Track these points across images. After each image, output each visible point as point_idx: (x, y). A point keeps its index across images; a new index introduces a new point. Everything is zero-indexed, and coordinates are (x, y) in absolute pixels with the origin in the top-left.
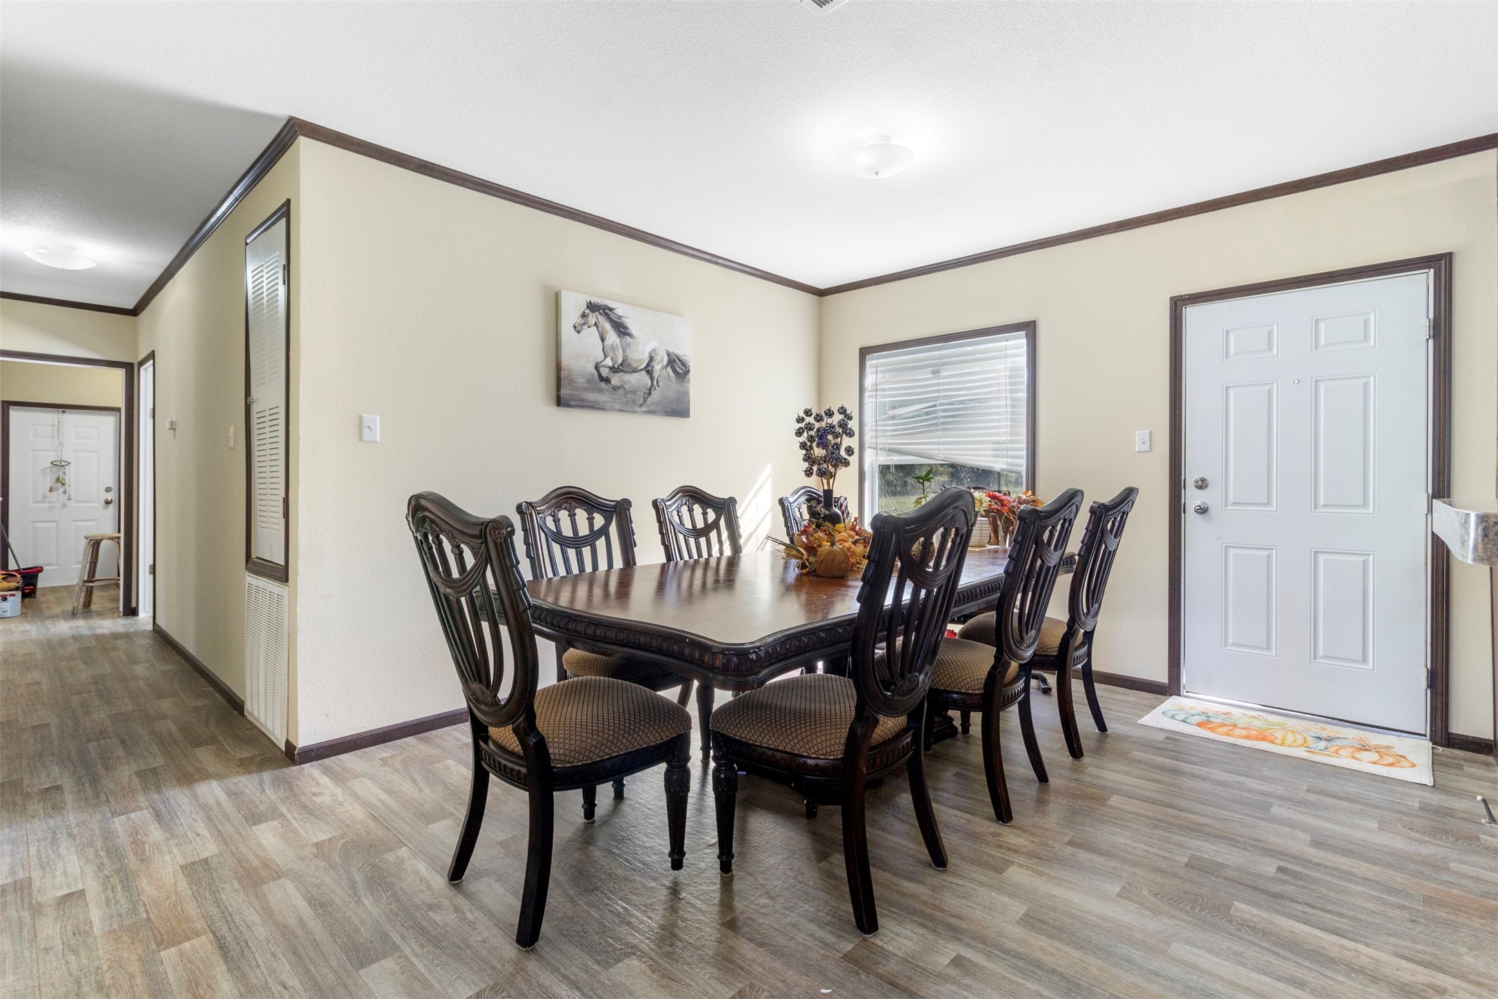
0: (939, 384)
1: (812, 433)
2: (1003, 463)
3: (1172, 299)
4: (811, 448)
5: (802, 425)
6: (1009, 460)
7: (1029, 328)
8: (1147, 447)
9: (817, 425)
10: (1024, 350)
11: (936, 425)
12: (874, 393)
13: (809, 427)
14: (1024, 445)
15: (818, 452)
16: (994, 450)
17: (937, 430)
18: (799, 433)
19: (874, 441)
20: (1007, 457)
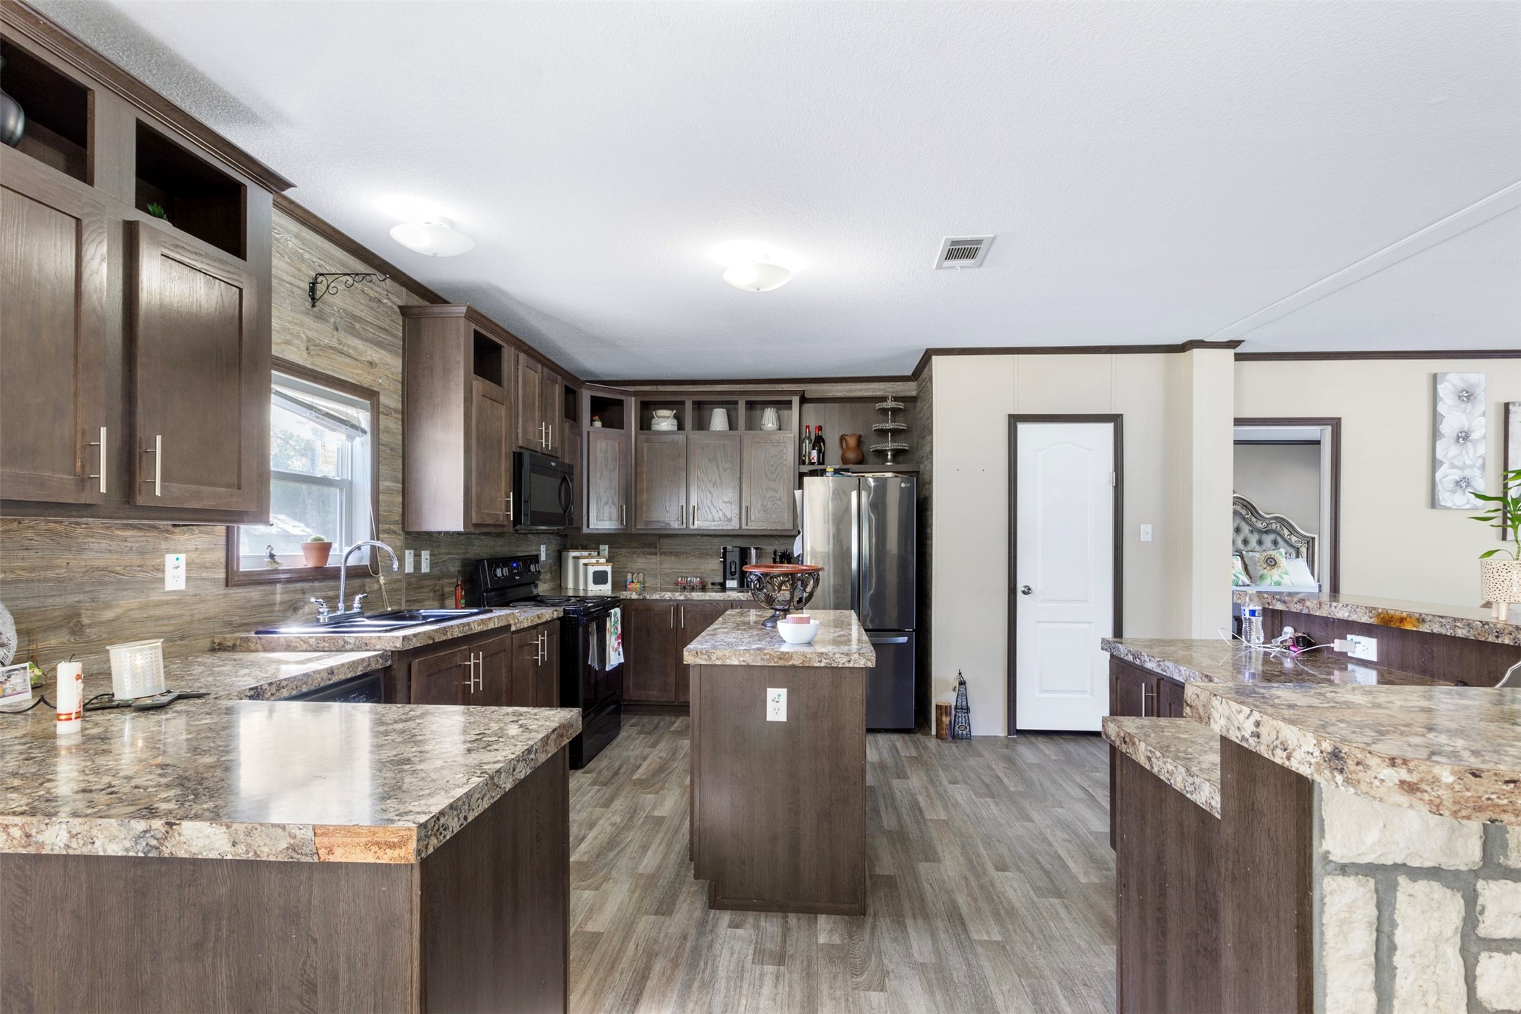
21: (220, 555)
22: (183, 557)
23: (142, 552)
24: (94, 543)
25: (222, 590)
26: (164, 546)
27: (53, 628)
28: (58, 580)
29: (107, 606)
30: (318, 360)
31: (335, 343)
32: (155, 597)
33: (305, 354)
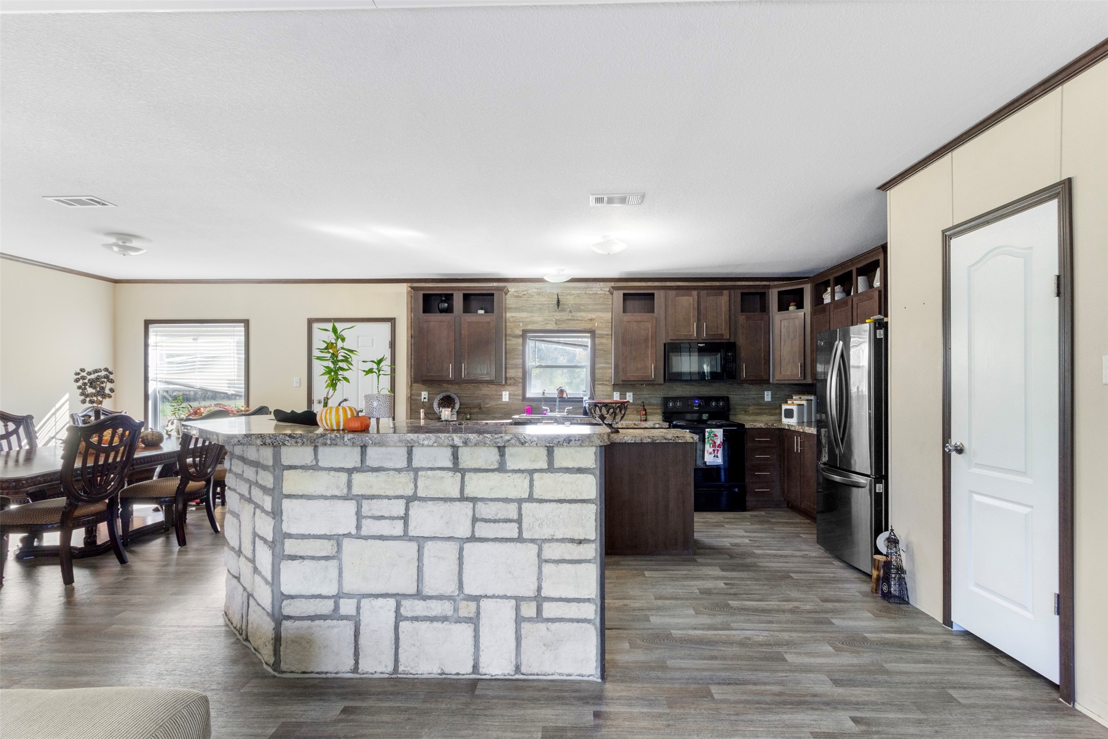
0: (197, 346)
1: (86, 381)
2: (233, 390)
3: (308, 319)
4: (85, 389)
5: (79, 377)
6: (236, 389)
7: (246, 323)
8: (298, 385)
9: (89, 377)
10: (243, 333)
11: (194, 369)
12: (155, 348)
13: (83, 378)
14: (243, 382)
15: (90, 390)
16: (228, 384)
17: (195, 372)
18: (77, 381)
19: (155, 376)
20: (234, 387)
21: (520, 392)
22: (507, 393)
23: (496, 391)
24: (484, 388)
25: (521, 402)
26: (502, 389)
27: (475, 408)
28: (476, 397)
29: (487, 404)
30: (560, 326)
31: (570, 317)
32: (499, 402)
33: (555, 325)
